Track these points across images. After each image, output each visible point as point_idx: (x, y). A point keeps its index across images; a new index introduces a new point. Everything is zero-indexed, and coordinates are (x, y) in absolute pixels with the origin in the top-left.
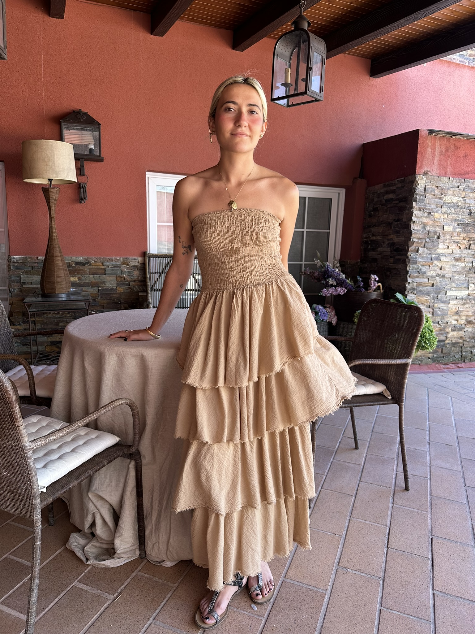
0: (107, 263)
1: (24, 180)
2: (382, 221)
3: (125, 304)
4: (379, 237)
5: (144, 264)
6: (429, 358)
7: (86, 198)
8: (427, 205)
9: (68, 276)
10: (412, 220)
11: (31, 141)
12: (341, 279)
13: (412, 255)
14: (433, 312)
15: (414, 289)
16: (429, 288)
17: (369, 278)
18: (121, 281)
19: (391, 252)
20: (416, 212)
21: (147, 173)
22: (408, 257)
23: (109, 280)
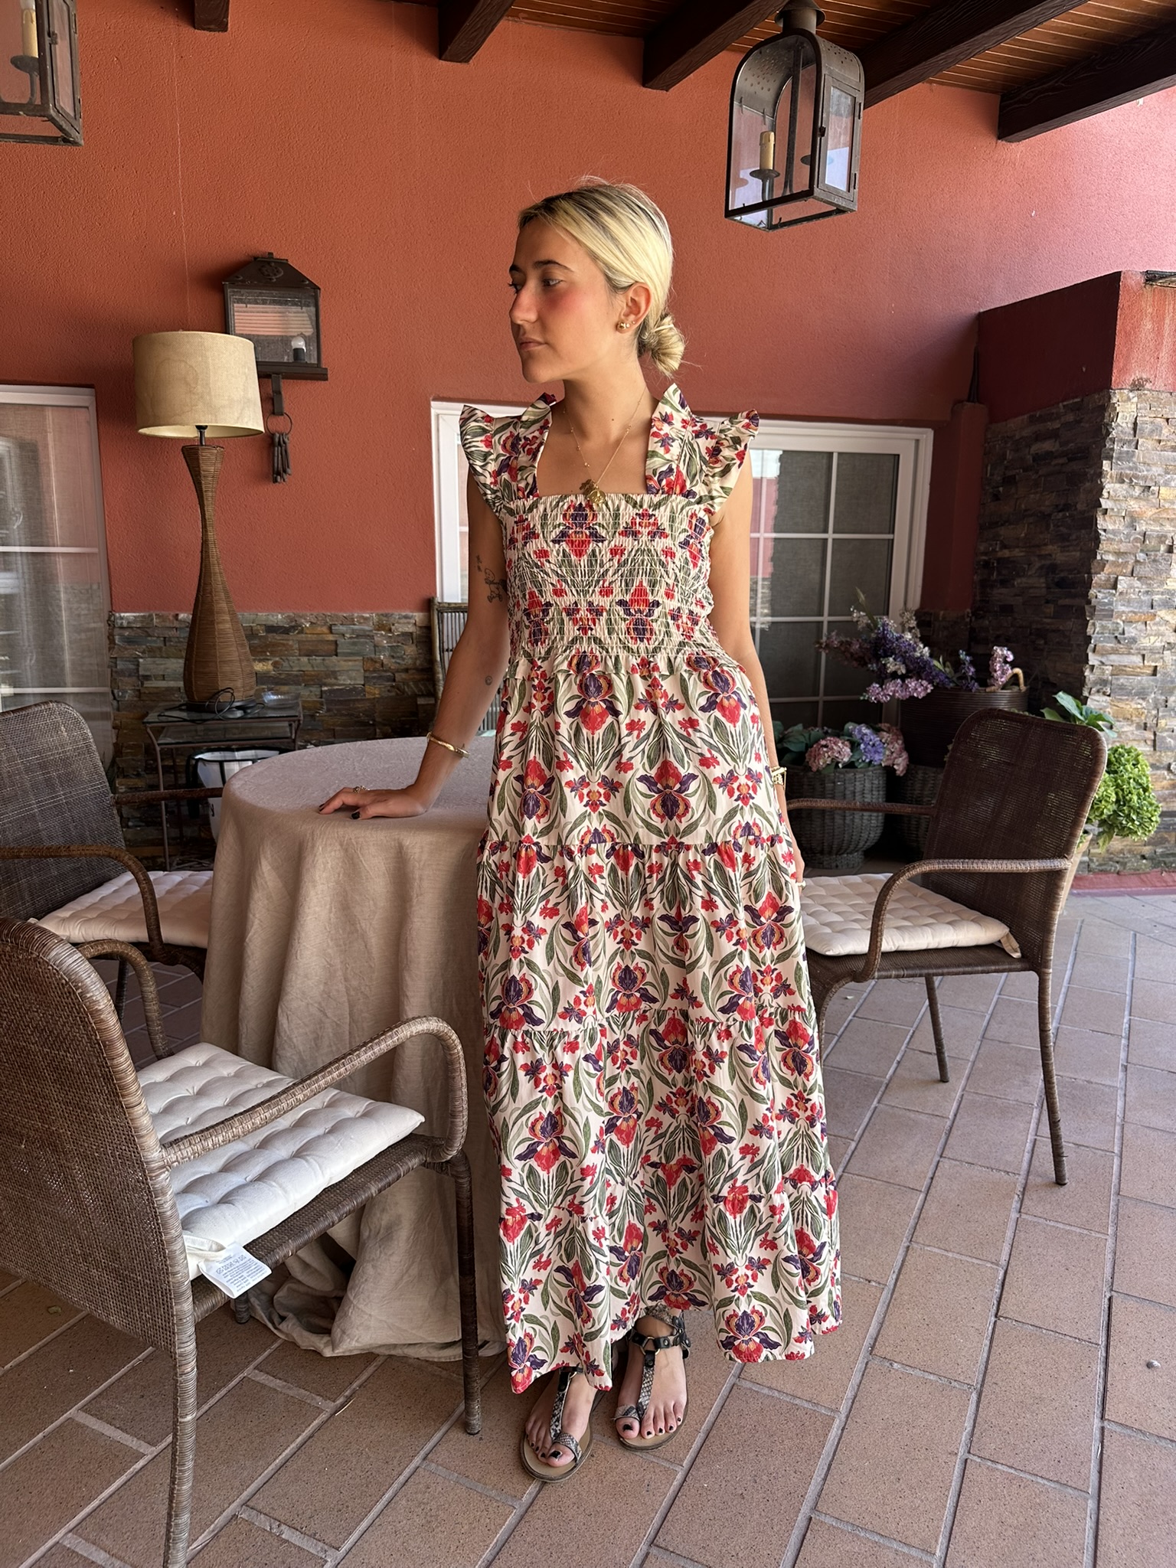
0: (341, 627)
1: (143, 431)
2: (1025, 511)
3: (385, 725)
4: (1017, 550)
5: (427, 630)
6: (1143, 857)
7: (289, 471)
8: (1141, 467)
9: (248, 660)
10: (1100, 506)
11: (154, 335)
12: (918, 658)
13: (1100, 596)
14: (1154, 741)
15: (1104, 682)
16: (1146, 680)
17: (990, 656)
18: (374, 671)
19: (1048, 588)
20: (1110, 486)
21: (433, 403)
22: (1089, 602)
23: (345, 668)
